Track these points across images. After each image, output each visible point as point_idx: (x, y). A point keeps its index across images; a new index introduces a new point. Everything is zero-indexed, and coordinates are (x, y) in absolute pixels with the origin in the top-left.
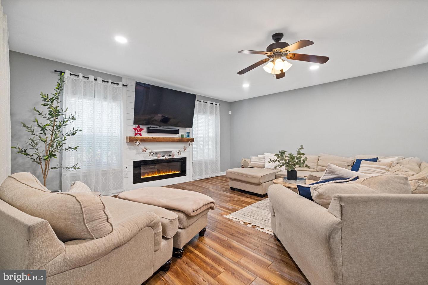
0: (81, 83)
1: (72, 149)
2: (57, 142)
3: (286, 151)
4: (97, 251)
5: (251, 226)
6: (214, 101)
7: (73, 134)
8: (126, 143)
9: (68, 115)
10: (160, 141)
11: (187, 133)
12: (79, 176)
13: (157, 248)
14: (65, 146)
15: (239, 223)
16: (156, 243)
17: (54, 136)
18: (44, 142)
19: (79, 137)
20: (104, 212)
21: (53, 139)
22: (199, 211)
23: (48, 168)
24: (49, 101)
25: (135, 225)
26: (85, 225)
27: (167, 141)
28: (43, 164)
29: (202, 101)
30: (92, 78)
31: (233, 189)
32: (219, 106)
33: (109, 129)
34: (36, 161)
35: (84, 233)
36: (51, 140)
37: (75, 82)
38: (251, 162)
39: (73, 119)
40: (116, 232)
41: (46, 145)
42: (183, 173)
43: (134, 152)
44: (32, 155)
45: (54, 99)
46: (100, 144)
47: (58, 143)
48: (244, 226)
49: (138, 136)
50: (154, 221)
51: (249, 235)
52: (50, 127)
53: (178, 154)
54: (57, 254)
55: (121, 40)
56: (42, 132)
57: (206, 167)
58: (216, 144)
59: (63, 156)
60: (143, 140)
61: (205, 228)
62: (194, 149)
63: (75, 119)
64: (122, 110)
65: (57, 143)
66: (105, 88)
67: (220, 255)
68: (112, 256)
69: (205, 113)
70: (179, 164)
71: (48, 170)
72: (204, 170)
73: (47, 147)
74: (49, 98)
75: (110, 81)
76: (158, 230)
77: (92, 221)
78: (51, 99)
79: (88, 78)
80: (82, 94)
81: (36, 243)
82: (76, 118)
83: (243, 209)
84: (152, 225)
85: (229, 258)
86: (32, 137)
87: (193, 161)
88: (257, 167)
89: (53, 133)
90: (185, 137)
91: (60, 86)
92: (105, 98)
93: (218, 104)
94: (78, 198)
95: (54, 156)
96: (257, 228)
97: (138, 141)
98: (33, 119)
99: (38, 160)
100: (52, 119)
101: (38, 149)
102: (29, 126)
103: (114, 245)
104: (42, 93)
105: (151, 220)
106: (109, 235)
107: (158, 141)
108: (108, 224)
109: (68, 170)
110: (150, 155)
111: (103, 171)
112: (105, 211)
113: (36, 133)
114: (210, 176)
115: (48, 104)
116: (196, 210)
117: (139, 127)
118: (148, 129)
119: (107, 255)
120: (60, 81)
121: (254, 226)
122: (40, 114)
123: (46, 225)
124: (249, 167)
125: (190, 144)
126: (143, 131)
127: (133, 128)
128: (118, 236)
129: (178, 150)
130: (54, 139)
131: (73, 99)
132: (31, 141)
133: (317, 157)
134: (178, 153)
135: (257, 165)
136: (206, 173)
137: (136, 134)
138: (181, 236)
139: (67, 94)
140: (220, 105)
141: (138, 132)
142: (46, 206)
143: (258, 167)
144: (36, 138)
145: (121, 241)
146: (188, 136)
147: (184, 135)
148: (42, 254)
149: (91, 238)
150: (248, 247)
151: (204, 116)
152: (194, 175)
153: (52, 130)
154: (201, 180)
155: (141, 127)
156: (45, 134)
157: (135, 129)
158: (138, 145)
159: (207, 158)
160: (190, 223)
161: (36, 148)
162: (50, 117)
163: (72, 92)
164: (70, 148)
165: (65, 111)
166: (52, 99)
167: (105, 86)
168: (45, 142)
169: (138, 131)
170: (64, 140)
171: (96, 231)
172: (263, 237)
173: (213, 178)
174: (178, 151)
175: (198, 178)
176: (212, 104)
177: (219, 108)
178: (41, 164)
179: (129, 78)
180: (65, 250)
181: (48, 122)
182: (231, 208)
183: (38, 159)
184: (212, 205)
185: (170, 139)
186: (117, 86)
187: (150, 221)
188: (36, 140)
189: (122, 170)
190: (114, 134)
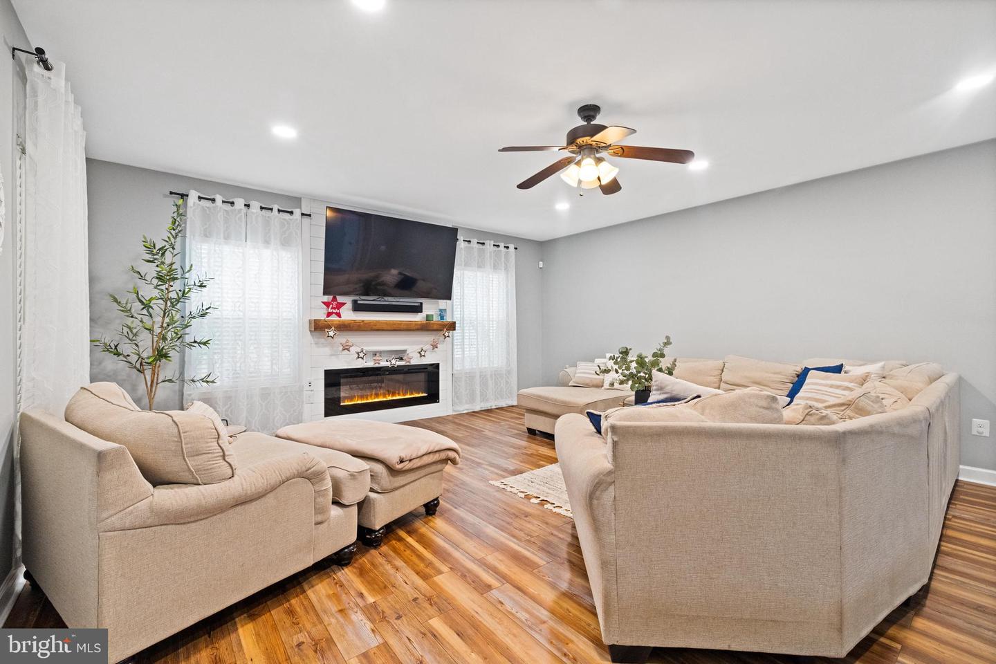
0: (219, 215)
1: (199, 343)
2: (172, 330)
3: (631, 349)
4: (203, 502)
5: (537, 501)
6: (502, 240)
7: (203, 316)
8: (309, 332)
9: (193, 278)
10: (380, 327)
11: (441, 310)
12: (216, 398)
13: (320, 518)
14: (188, 339)
15: (516, 497)
16: (319, 509)
17: (167, 320)
18: (148, 332)
19: (216, 321)
20: (218, 443)
21: (165, 325)
22: (417, 463)
23: (157, 380)
24: (157, 254)
25: (275, 472)
26: (185, 460)
27: (395, 327)
28: (148, 373)
29: (474, 241)
30: (240, 203)
31: (532, 432)
32: (514, 250)
33: (275, 305)
34: (135, 367)
35: (182, 474)
36: (162, 327)
37: (208, 212)
38: (575, 373)
39: (201, 286)
40: (238, 478)
41: (153, 338)
42: (433, 396)
43: (327, 350)
44: (128, 356)
45: (166, 250)
46: (256, 335)
47: (175, 333)
48: (524, 501)
49: (334, 318)
50: (312, 469)
51: (526, 517)
52: (161, 301)
53: (419, 355)
54: (140, 499)
55: (284, 132)
56: (145, 312)
57: (484, 383)
58: (508, 334)
59: (186, 359)
60: (345, 327)
61: (437, 499)
62: (457, 345)
63: (205, 286)
64: (300, 266)
65: (173, 333)
66: (267, 223)
67: (452, 546)
68: (231, 516)
69: (480, 266)
70: (422, 377)
71: (157, 384)
72: (478, 393)
73: (156, 339)
74: (157, 248)
75: (276, 207)
76: (322, 487)
77: (197, 455)
78: (160, 250)
79: (232, 203)
80: (222, 235)
81: (109, 476)
82: (209, 284)
83: (537, 471)
84: (311, 476)
85: (467, 553)
86: (129, 321)
87: (455, 372)
88: (587, 384)
89: (165, 313)
90: (436, 319)
91: (177, 223)
92: (267, 242)
93: (512, 247)
94: (175, 419)
95: (166, 356)
96: (548, 506)
97: (333, 328)
98: (130, 287)
99: (138, 366)
100: (163, 287)
101: (139, 344)
102: (124, 302)
103: (234, 498)
104: (145, 237)
105: (308, 466)
106: (227, 482)
107: (374, 327)
108: (225, 463)
109: (192, 385)
110: (358, 357)
111: (263, 389)
112: (220, 442)
113: (135, 315)
114: (493, 404)
115: (156, 259)
116: (410, 460)
117: (334, 299)
118: (355, 302)
119: (223, 515)
120: (175, 215)
121: (544, 502)
122: (142, 278)
123: (124, 452)
124: (570, 385)
125: (447, 334)
126: (344, 307)
127: (323, 302)
128: (242, 485)
129: (418, 348)
130: (168, 325)
131: (205, 246)
132: (126, 330)
133: (720, 363)
134: (420, 353)
135: (587, 381)
136: (484, 398)
137: (329, 314)
138: (377, 505)
139: (194, 236)
140: (516, 248)
141: (334, 311)
142: (129, 429)
143: (591, 385)
144: (135, 323)
145: (246, 494)
146: (442, 318)
147: (432, 315)
148: (118, 495)
149: (195, 482)
150: (514, 536)
151: (479, 274)
152: (457, 401)
153: (163, 307)
154: (474, 414)
155: (340, 299)
156: (151, 316)
157: (327, 304)
158: (333, 338)
159: (487, 366)
160: (397, 485)
161: (135, 342)
162: (160, 283)
163: (202, 232)
164: (195, 342)
165: (189, 271)
166: (163, 251)
167: (267, 218)
168: (150, 330)
169: (332, 308)
170: (185, 328)
171: (203, 472)
172: (553, 521)
173: (502, 409)
174: (420, 350)
175: (465, 408)
176: (498, 246)
177: (514, 257)
178: (143, 373)
179: (314, 199)
180: (152, 495)
181: (156, 293)
182: (512, 468)
183: (139, 361)
184: (452, 454)
185: (401, 324)
186: (291, 217)
187: (304, 469)
188: (135, 328)
189: (301, 389)
190: (285, 314)
